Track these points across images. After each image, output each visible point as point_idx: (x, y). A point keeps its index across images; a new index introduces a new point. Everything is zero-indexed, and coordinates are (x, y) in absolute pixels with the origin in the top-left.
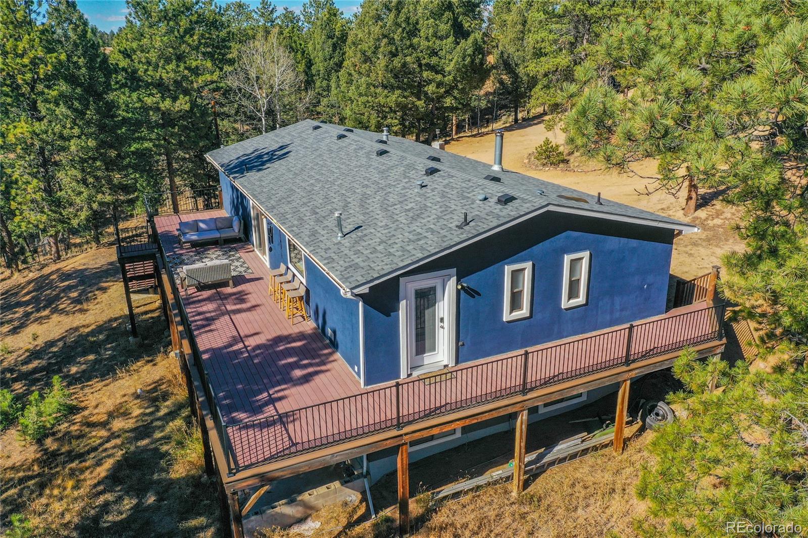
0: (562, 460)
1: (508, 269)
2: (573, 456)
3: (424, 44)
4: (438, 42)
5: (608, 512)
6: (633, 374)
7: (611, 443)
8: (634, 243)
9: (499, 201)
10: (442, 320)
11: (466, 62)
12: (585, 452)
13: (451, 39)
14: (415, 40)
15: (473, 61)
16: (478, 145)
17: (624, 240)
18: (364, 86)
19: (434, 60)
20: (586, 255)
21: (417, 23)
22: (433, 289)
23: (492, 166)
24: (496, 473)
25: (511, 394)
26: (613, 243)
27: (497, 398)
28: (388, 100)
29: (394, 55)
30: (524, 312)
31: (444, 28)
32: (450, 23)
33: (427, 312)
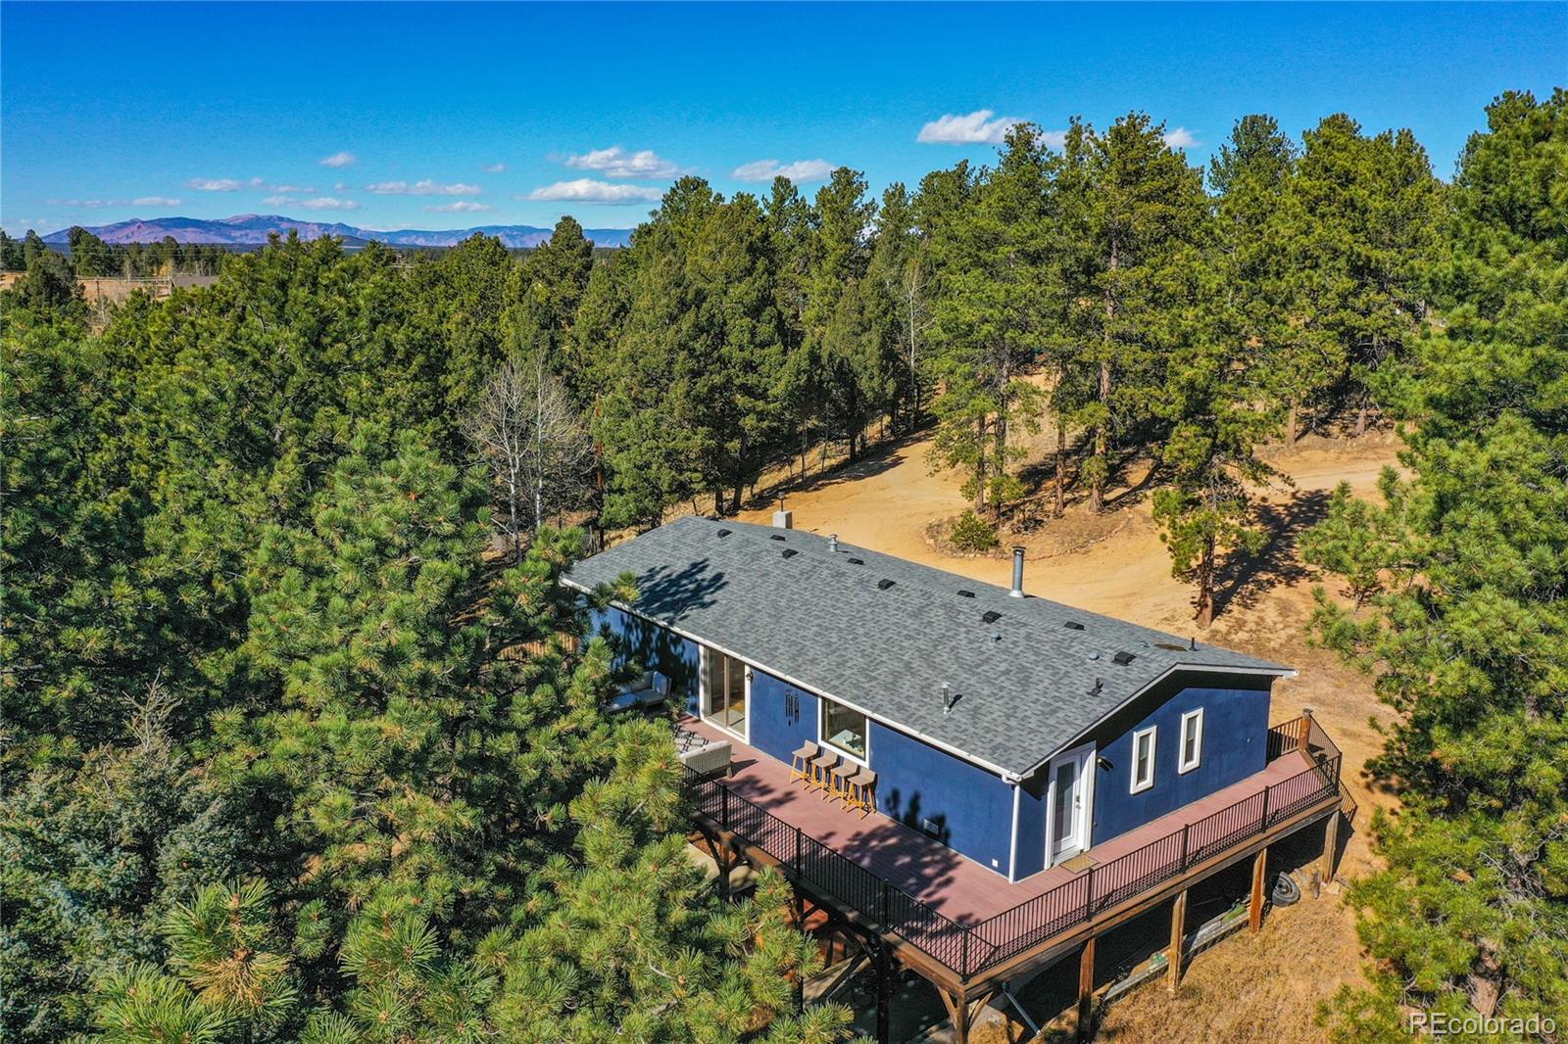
0: (1205, 947)
1: (1136, 736)
2: (1214, 942)
3: (737, 355)
4: (757, 351)
5: (1272, 996)
6: (1269, 841)
7: (1247, 923)
8: (1239, 693)
9: (1117, 660)
10: (1078, 799)
11: (802, 382)
12: (1223, 937)
13: (777, 348)
14: (725, 350)
15: (810, 379)
16: (819, 506)
17: (1230, 691)
18: (651, 423)
19: (752, 379)
20: (1200, 712)
21: (725, 323)
22: (1072, 765)
23: (1009, 591)
24: (1151, 966)
25: (1174, 874)
26: (1223, 695)
27: (1163, 879)
28: (690, 443)
29: (696, 374)
30: (1148, 782)
31: (765, 330)
32: (774, 322)
33: (1067, 792)
